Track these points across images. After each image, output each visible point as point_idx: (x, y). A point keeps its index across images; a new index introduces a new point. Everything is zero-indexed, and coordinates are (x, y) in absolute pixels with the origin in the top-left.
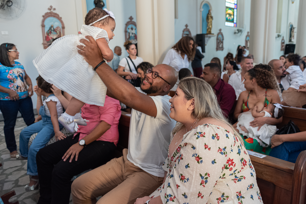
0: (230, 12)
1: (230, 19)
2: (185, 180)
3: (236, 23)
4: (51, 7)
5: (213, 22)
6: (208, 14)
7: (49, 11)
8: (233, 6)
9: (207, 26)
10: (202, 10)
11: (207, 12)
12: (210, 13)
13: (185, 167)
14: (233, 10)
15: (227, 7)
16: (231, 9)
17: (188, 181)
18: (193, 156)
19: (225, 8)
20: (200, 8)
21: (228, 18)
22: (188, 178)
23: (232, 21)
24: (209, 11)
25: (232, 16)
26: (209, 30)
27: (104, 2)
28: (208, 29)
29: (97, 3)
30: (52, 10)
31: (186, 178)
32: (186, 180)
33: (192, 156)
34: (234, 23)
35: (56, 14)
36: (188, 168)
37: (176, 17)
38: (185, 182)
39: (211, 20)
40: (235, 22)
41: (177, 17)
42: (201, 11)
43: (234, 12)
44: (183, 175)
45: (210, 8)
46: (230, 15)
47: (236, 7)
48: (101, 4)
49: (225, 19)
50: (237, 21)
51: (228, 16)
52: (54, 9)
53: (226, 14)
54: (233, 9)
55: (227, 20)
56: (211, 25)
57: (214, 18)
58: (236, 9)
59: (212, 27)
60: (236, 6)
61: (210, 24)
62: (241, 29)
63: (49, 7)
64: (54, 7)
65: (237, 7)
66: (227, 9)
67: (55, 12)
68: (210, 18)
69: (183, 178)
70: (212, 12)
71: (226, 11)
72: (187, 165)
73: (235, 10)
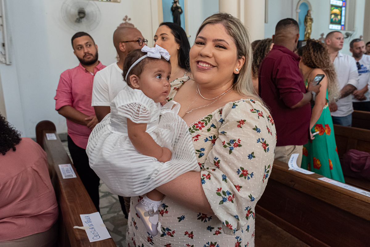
0: (336, 11)
1: (335, 20)
2: (248, 176)
3: (344, 25)
4: (126, 17)
5: (313, 25)
6: (307, 15)
7: (124, 22)
8: (340, 3)
9: (305, 31)
10: (299, 11)
11: (306, 14)
12: (309, 15)
13: (248, 157)
14: (340, 9)
15: (332, 6)
16: (337, 7)
17: (252, 177)
18: (259, 141)
19: (329, 7)
20: (297, 9)
21: (334, 20)
22: (253, 173)
23: (339, 23)
24: (308, 12)
25: (339, 17)
26: (307, 36)
27: (182, 8)
28: (306, 34)
29: (175, 10)
30: (127, 21)
31: (250, 172)
32: (250, 176)
33: (257, 142)
34: (342, 25)
35: (131, 24)
36: (252, 158)
37: (265, 22)
38: (249, 178)
39: (310, 23)
40: (343, 23)
41: (267, 22)
42: (297, 13)
43: (341, 11)
44: (245, 169)
45: (309, 8)
46: (336, 15)
47: (344, 5)
48: (179, 11)
49: (329, 21)
50: (345, 22)
51: (333, 16)
52: (130, 19)
53: (331, 15)
54: (341, 7)
55: (332, 22)
56: (311, 29)
57: (314, 20)
58: (345, 7)
59: (311, 31)
60: (344, 3)
61: (309, 28)
62: (350, 32)
63: (124, 17)
64: (129, 17)
65: (346, 4)
66: (333, 8)
67: (130, 22)
68: (309, 20)
69: (245, 173)
70: (311, 12)
71: (331, 10)
72: (251, 155)
73: (343, 8)
